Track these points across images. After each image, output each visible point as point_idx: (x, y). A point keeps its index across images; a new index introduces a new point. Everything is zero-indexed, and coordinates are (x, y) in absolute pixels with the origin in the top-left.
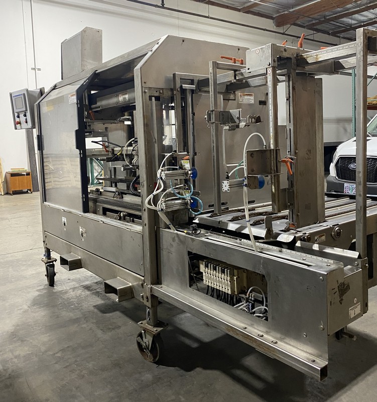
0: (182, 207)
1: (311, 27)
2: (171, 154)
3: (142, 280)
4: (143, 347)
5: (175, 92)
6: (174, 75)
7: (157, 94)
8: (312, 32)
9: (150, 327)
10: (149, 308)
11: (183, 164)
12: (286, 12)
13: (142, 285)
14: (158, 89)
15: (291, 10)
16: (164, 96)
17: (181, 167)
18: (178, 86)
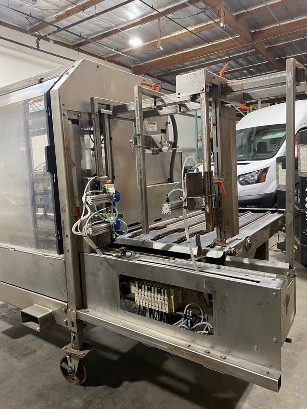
0: (107, 230)
1: (159, 78)
2: (94, 178)
3: (65, 305)
4: (68, 371)
5: (93, 116)
6: (92, 99)
7: (75, 117)
8: (160, 81)
9: (75, 352)
10: (74, 332)
11: (107, 188)
12: (142, 64)
13: (66, 311)
14: (76, 113)
15: (146, 63)
16: (82, 119)
17: (105, 191)
18: (96, 110)
